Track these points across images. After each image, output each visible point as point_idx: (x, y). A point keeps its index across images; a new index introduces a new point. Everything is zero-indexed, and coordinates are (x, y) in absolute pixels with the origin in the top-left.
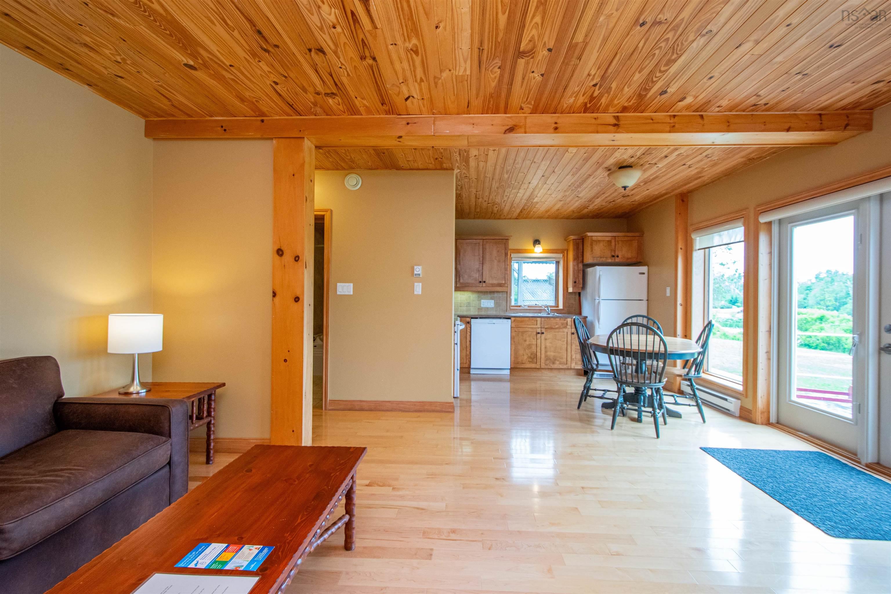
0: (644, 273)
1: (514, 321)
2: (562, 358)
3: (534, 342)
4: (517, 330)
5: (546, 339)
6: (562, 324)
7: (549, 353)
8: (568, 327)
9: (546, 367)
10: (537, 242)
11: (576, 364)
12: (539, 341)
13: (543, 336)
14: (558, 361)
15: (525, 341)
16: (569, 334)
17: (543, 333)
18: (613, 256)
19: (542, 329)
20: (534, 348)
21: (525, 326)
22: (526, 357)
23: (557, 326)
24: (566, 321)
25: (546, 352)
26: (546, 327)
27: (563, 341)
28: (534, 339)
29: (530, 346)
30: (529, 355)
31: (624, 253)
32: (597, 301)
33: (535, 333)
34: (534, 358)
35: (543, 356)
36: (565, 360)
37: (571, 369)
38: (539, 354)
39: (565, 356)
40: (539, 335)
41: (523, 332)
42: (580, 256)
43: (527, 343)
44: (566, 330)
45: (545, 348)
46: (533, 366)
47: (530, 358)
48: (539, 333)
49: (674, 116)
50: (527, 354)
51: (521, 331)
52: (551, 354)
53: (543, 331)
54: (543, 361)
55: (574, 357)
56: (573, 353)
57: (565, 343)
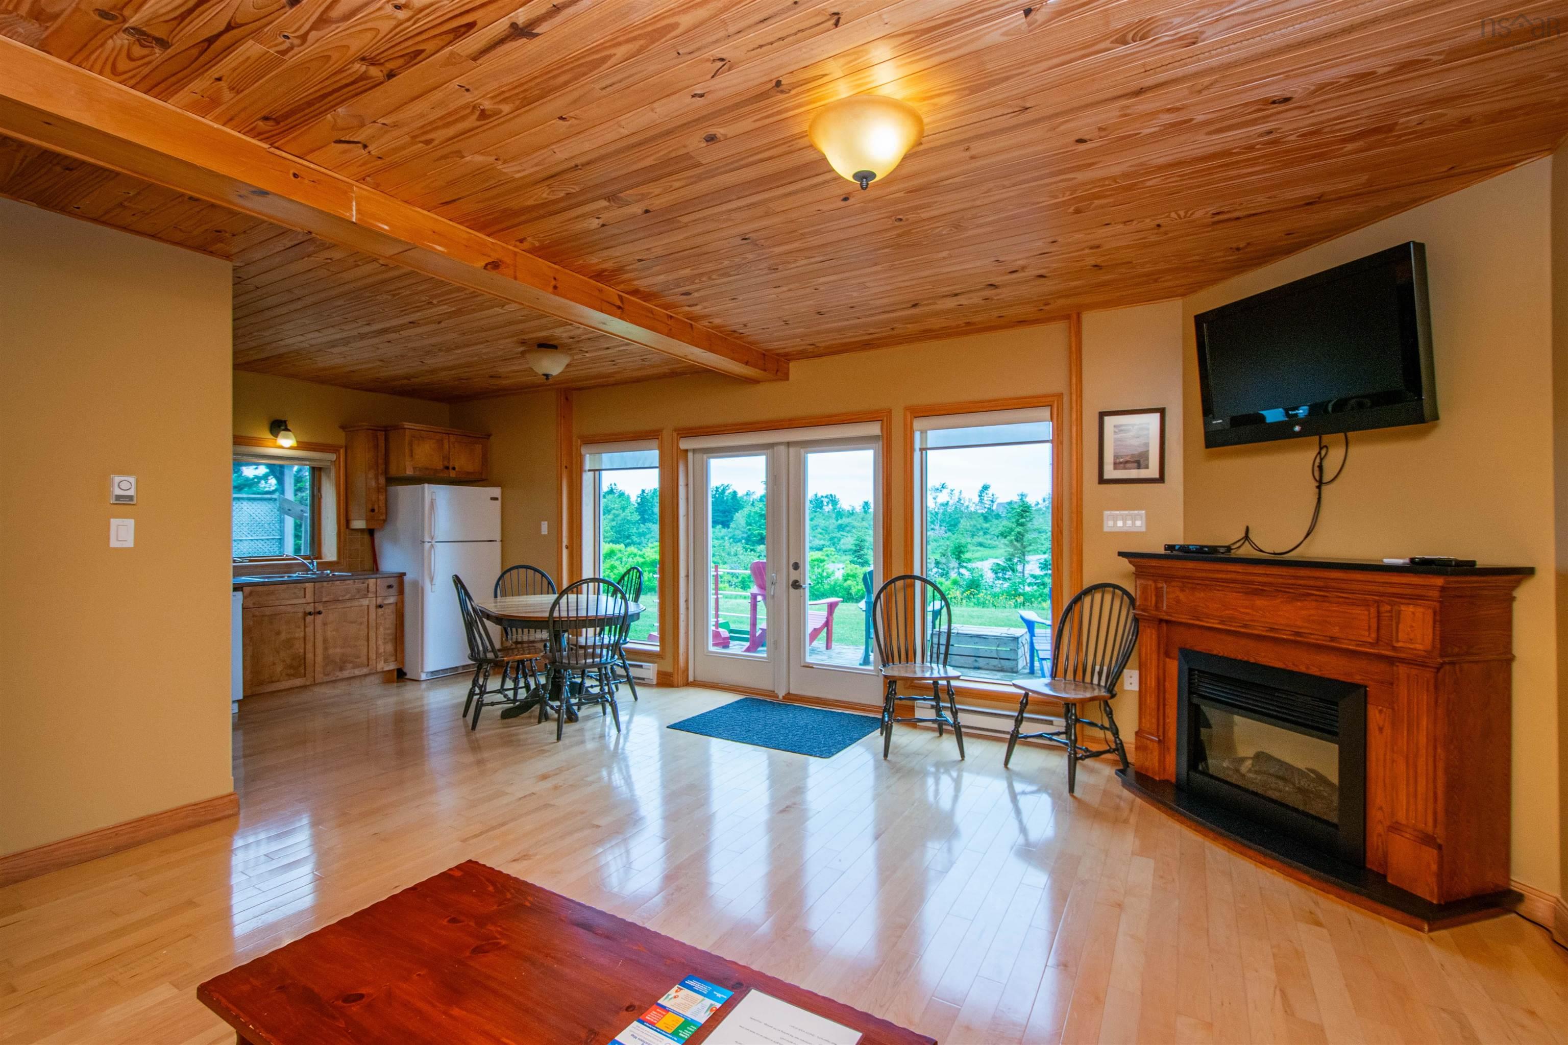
0: (496, 499)
1: (251, 593)
2: (358, 657)
3: (299, 634)
4: (257, 613)
5: (325, 624)
6: (359, 591)
7: (331, 651)
8: (370, 595)
9: (326, 679)
10: (278, 426)
11: (386, 661)
12: (310, 630)
13: (319, 618)
14: (351, 662)
15: (278, 633)
16: (373, 609)
17: (319, 613)
18: (447, 468)
19: (317, 605)
20: (298, 647)
21: (277, 603)
22: (279, 668)
23: (347, 597)
24: (366, 585)
25: (326, 649)
26: (324, 600)
27: (361, 623)
28: (299, 627)
29: (289, 643)
30: (288, 661)
31: (462, 462)
32: (427, 545)
33: (301, 615)
34: (300, 666)
35: (319, 659)
36: (364, 659)
37: (377, 673)
38: (310, 656)
39: (365, 650)
40: (309, 618)
41: (272, 617)
42: (381, 461)
43: (283, 636)
44: (365, 602)
45: (325, 641)
46: (298, 682)
47: (291, 667)
48: (310, 614)
49: (671, 317)
50: (284, 661)
51: (268, 613)
52: (336, 652)
53: (320, 607)
54: (318, 669)
55: (381, 650)
56: (380, 642)
57: (364, 627)
